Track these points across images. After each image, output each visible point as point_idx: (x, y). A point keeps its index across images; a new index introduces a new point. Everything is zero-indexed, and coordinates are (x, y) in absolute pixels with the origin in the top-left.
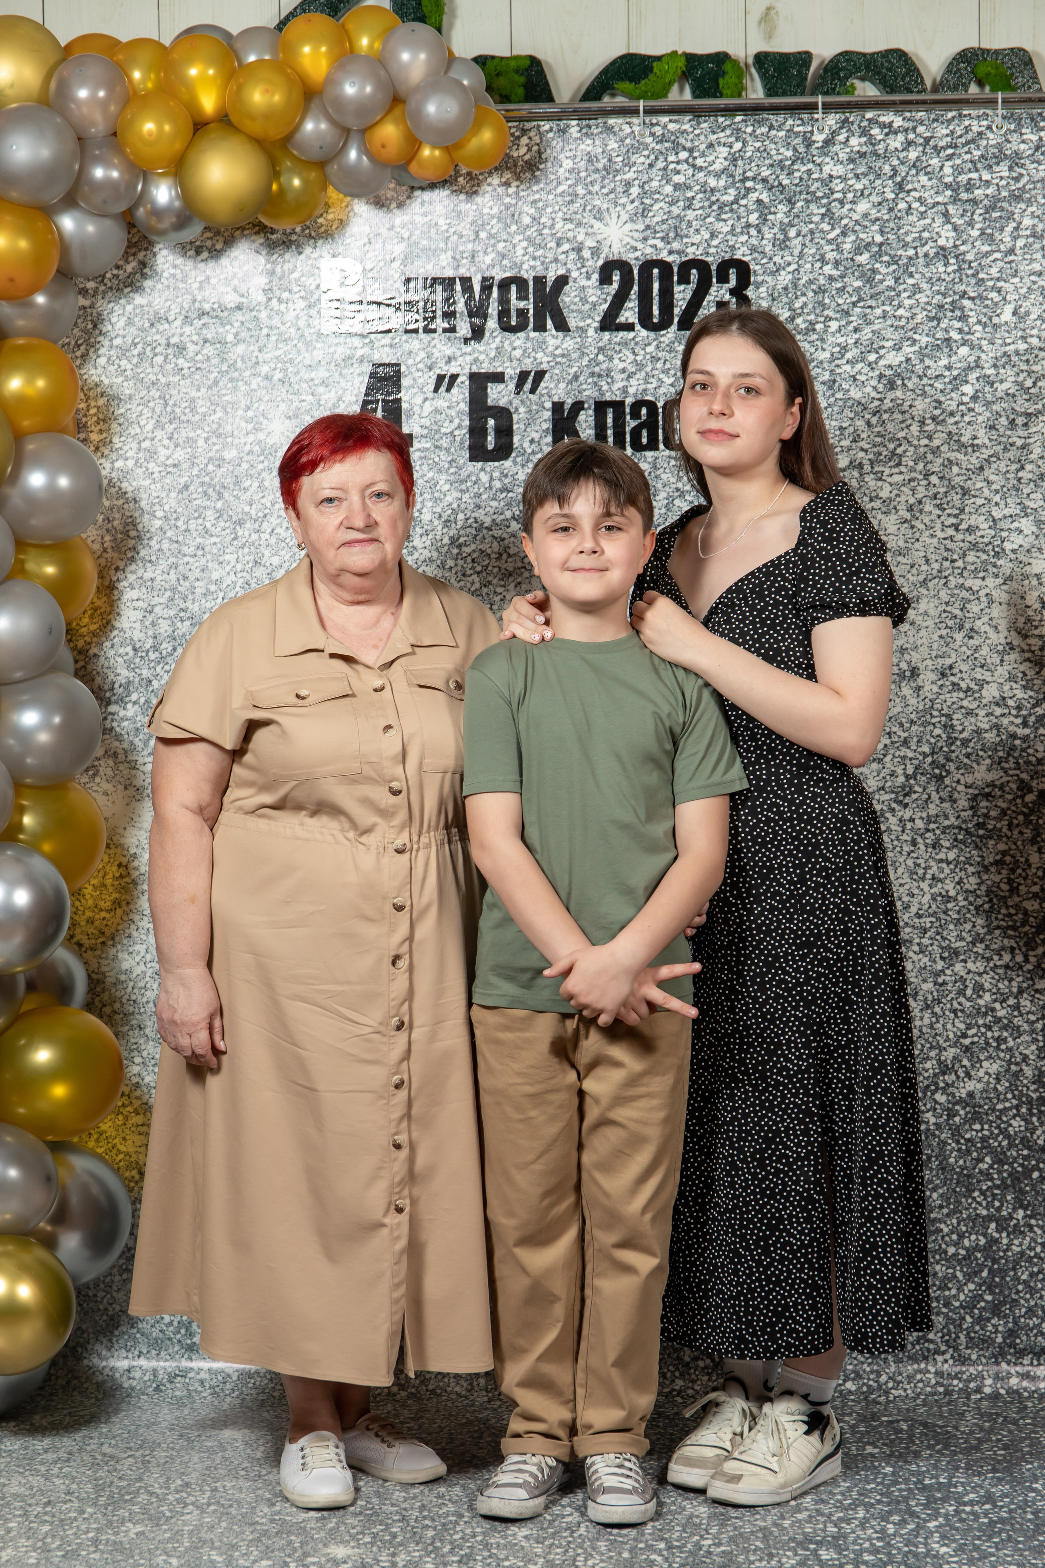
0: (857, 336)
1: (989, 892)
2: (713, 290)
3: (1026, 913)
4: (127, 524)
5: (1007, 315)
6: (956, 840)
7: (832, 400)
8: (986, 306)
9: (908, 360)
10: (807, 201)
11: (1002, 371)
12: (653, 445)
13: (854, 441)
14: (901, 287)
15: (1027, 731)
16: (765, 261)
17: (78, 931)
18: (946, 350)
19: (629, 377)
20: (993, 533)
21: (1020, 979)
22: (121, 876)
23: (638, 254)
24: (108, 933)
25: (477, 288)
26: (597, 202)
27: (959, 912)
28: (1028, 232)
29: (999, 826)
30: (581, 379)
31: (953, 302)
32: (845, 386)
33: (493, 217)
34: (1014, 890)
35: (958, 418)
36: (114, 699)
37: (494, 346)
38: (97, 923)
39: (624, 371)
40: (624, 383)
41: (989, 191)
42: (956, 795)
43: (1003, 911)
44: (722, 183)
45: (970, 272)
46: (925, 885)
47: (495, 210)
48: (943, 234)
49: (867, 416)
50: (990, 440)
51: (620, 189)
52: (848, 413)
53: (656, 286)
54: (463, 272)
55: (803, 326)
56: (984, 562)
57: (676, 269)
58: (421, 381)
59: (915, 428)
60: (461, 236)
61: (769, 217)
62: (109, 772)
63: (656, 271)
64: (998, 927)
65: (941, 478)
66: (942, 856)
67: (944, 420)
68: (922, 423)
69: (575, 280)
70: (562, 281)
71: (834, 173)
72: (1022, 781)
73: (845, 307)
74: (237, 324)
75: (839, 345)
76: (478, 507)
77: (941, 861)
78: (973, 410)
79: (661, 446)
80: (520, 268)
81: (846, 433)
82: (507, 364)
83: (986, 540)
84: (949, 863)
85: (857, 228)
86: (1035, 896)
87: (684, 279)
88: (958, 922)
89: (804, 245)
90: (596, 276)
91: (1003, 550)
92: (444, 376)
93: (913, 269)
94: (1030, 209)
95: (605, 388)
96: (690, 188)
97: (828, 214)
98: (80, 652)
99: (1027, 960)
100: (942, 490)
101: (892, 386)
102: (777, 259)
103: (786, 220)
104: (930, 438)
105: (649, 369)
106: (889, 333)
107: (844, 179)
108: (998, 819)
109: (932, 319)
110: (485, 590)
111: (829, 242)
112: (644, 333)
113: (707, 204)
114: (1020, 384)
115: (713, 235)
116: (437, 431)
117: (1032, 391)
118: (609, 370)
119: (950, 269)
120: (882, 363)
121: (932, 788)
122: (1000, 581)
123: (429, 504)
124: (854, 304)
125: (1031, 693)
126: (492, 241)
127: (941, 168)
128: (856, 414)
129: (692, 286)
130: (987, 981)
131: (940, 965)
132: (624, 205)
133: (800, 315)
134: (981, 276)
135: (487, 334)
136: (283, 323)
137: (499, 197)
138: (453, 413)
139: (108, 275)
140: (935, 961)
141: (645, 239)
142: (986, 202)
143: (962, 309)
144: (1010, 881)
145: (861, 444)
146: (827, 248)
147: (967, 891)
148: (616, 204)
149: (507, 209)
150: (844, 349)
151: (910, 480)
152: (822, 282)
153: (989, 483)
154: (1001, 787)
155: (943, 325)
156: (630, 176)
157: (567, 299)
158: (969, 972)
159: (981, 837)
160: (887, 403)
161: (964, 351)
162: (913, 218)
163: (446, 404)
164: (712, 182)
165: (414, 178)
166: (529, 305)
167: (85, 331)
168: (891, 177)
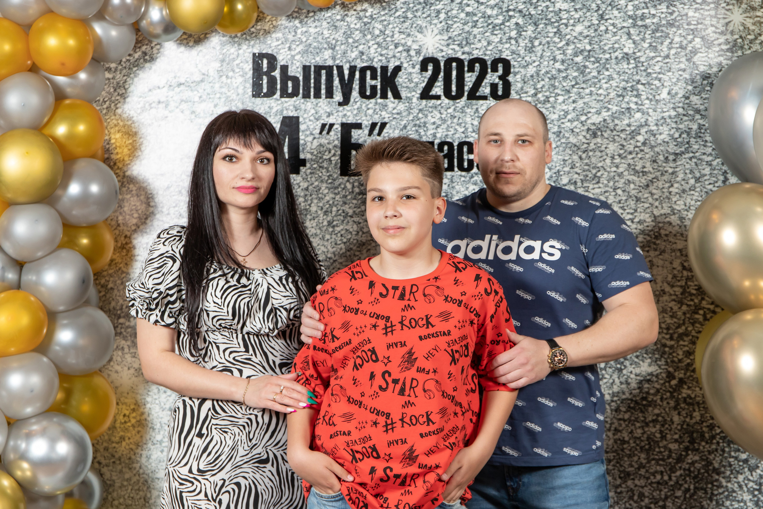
0: (574, 105)
1: (648, 438)
2: (488, 76)
3: (670, 451)
4: (132, 210)
5: (664, 94)
6: (629, 407)
7: (559, 143)
8: (652, 89)
9: (605, 120)
10: (546, 24)
11: (661, 128)
12: (451, 168)
13: (572, 168)
14: (601, 77)
15: (672, 343)
16: (520, 59)
17: (98, 455)
18: (628, 115)
19: (437, 127)
20: (654, 224)
21: (666, 490)
22: (125, 422)
23: (444, 54)
24: (117, 456)
25: (346, 72)
26: (419, 22)
27: (630, 450)
28: (678, 45)
29: (655, 399)
30: (408, 128)
31: (632, 86)
32: (567, 135)
33: (357, 30)
34: (663, 437)
35: (634, 155)
36: (122, 315)
37: (356, 107)
38: (110, 450)
39: (434, 123)
40: (434, 131)
41: (655, 20)
42: (630, 380)
43: (657, 450)
44: (495, 12)
45: (643, 68)
46: (610, 434)
47: (358, 26)
48: (627, 45)
49: (580, 153)
50: (653, 169)
51: (433, 15)
52: (568, 151)
53: (454, 73)
54: (338, 62)
55: (542, 99)
56: (648, 242)
57: (466, 63)
58: (311, 127)
59: (608, 161)
60: (337, 41)
61: (523, 33)
62: (119, 359)
63: (454, 64)
64: (653, 459)
65: (624, 191)
66: (621, 416)
67: (626, 157)
68: (613, 158)
69: (405, 69)
70: (398, 69)
71: (562, 8)
72: (669, 372)
73: (568, 88)
74: (201, 91)
75: (563, 110)
76: (345, 203)
77: (620, 419)
78: (642, 151)
79: (456, 169)
80: (373, 61)
81: (567, 163)
82: (364, 118)
83: (650, 228)
84: (625, 420)
85: (576, 41)
86: (676, 441)
87: (471, 69)
88: (630, 456)
89: (543, 50)
90: (418, 67)
91: (660, 234)
92: (326, 124)
93: (608, 66)
94: (679, 32)
95: (423, 133)
96: (475, 15)
97: (558, 32)
98: (102, 286)
99: (670, 479)
100: (624, 198)
101: (595, 135)
102: (527, 58)
103: (533, 35)
104: (617, 167)
105: (449, 123)
106: (593, 104)
107: (568, 12)
108: (655, 395)
109: (619, 96)
110: (348, 253)
111: (559, 49)
112: (447, 101)
113: (485, 25)
114: (672, 136)
115: (489, 43)
116: (321, 158)
117: (679, 140)
118: (425, 123)
119: (631, 66)
120: (589, 121)
121: (615, 376)
122: (657, 253)
123: (315, 201)
124: (573, 86)
125: (675, 320)
126: (356, 44)
127: (626, 6)
128: (573, 152)
129: (476, 73)
130: (646, 491)
131: (619, 482)
132: (436, 24)
133: (540, 92)
134: (649, 71)
135: (352, 100)
136: (229, 91)
137: (360, 18)
138: (331, 146)
139: (124, 60)
140: (615, 479)
141: (448, 45)
142: (653, 27)
143: (637, 90)
144: (661, 432)
145: (577, 170)
146: (558, 52)
147: (636, 438)
148: (431, 24)
149: (365, 25)
150: (567, 113)
151: (605, 192)
152: (554, 72)
153: (652, 194)
154: (657, 376)
155: (626, 100)
156: (440, 7)
157: (400, 80)
158: (636, 486)
159: (644, 405)
160: (592, 146)
161: (638, 115)
162: (609, 36)
163: (326, 141)
164: (489, 12)
165: (310, 6)
166: (378, 83)
167: (109, 93)
168: (596, 11)
